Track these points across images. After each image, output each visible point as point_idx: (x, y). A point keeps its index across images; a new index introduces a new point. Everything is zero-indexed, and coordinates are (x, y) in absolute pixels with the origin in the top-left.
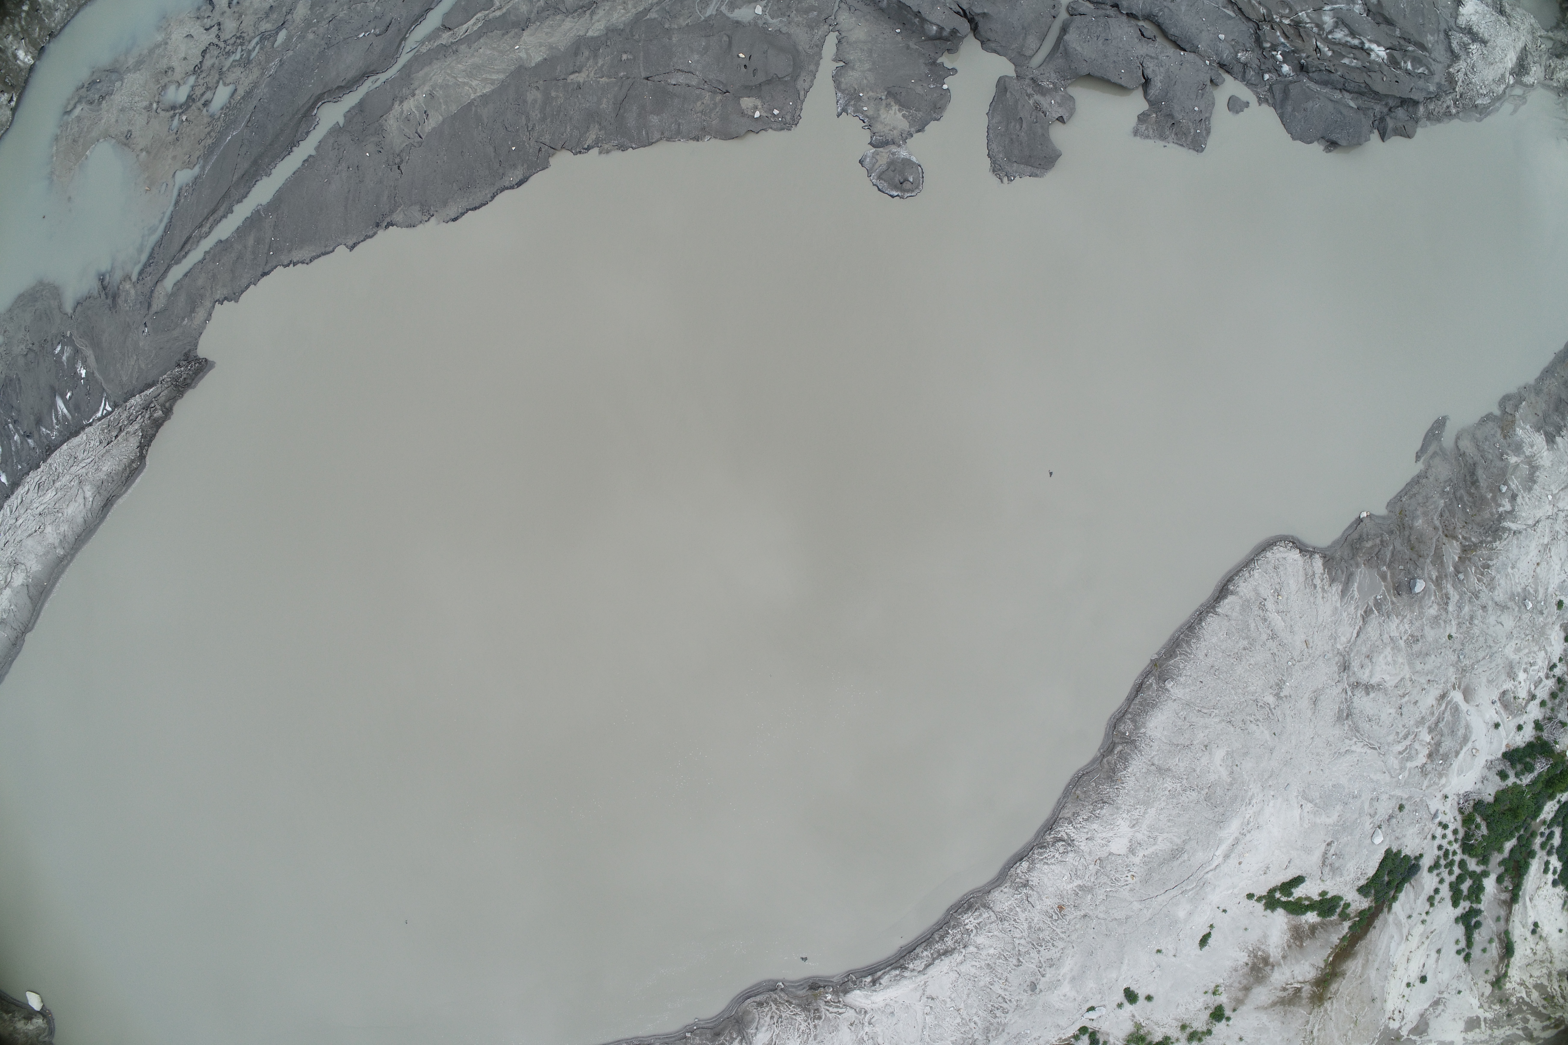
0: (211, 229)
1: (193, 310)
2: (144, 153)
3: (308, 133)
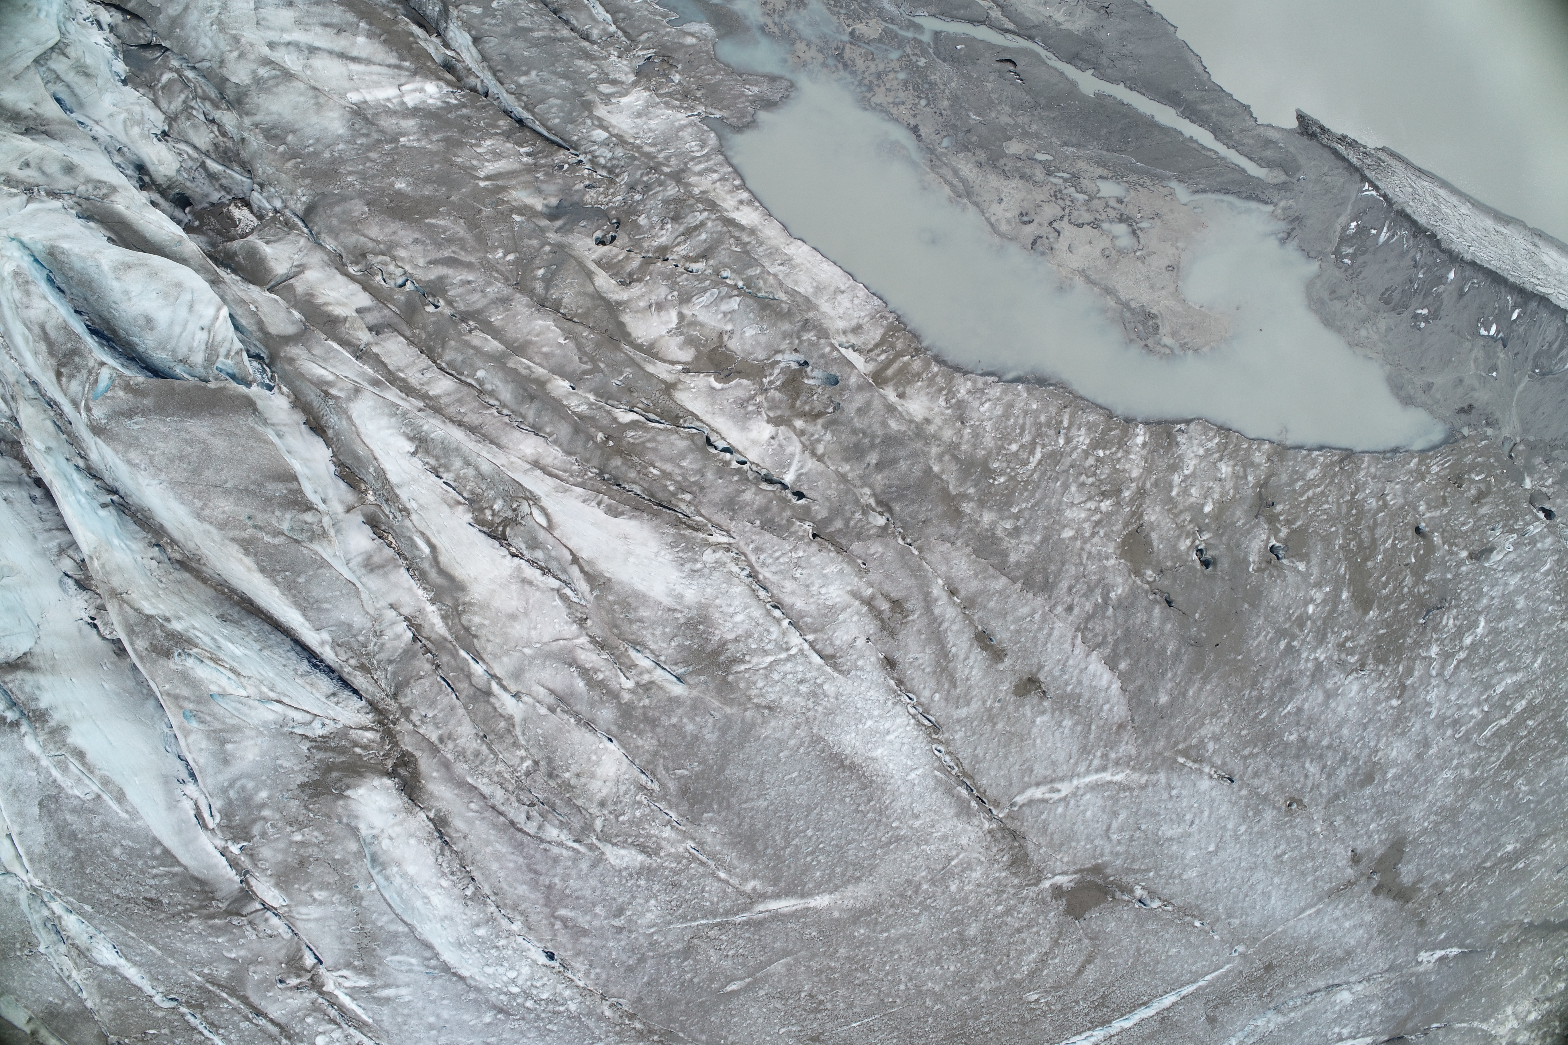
1: (1271, 142)
2: (1178, 245)
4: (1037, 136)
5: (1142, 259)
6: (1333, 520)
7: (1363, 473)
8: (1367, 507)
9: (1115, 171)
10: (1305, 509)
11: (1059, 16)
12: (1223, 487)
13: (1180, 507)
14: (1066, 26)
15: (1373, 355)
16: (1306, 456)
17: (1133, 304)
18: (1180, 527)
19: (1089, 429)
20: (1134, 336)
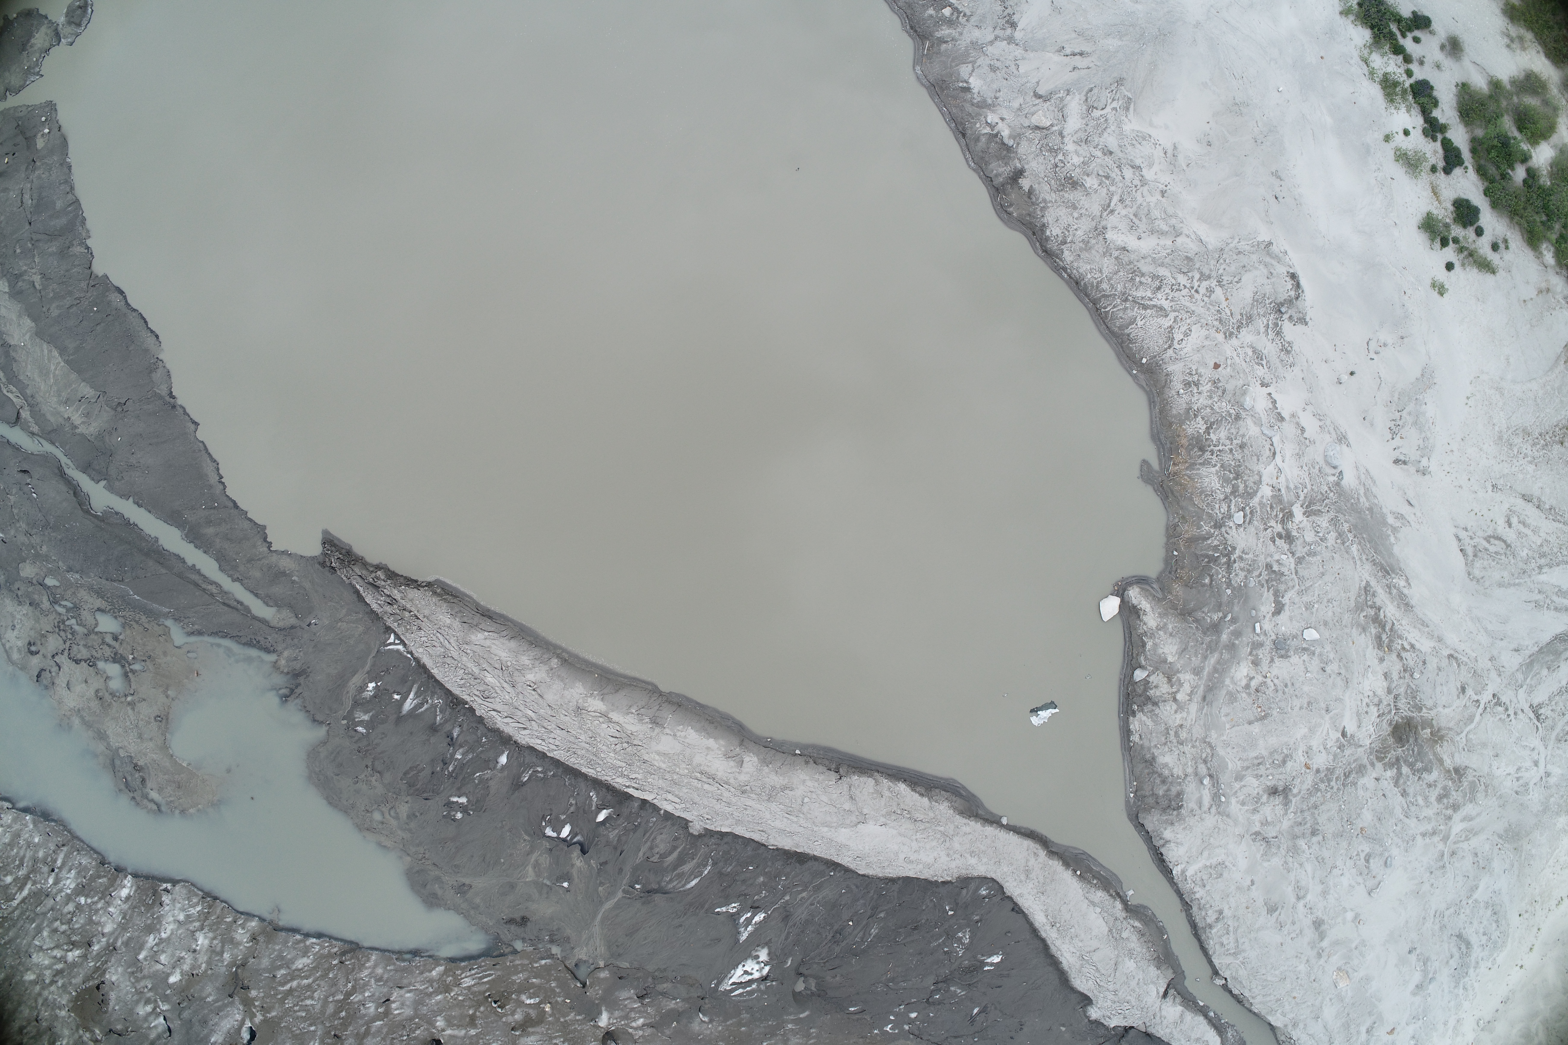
0: (213, 583)
1: (284, 574)
2: (169, 692)
3: (117, 513)
4: (46, 558)
5: (132, 704)
6: (312, 1019)
7: (366, 972)
8: (363, 1011)
9: (112, 604)
10: (282, 1001)
11: (77, 419)
12: (196, 959)
13: (146, 972)
14: (82, 429)
15: (388, 843)
16: (298, 942)
17: (122, 753)
18: (139, 993)
19: (78, 873)
20: (123, 787)
